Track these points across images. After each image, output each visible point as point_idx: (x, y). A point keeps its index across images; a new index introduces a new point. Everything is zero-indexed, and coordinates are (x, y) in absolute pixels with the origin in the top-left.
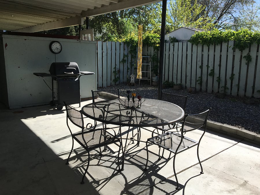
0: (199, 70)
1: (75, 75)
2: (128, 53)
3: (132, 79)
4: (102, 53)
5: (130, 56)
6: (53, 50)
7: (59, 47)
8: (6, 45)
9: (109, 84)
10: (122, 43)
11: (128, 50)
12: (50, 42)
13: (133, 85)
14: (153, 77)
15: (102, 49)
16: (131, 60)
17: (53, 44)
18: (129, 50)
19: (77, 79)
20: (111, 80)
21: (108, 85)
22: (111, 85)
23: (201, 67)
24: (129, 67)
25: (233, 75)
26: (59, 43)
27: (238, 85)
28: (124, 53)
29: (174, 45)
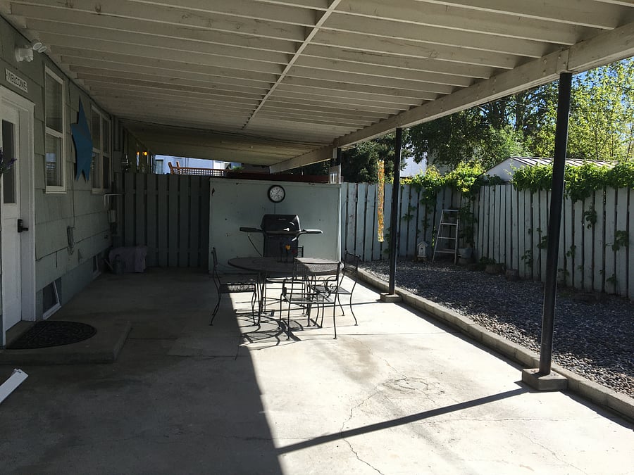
0: (528, 237)
1: (291, 232)
2: (418, 204)
3: (420, 251)
4: (366, 203)
5: (422, 209)
6: (273, 198)
7: (281, 194)
8: (213, 191)
9: (377, 256)
10: (405, 186)
11: (418, 198)
12: (269, 186)
13: (422, 261)
14: (460, 250)
15: (366, 197)
16: (426, 217)
17: (273, 190)
18: (420, 199)
19: (296, 238)
20: (381, 249)
21: (375, 258)
22: (381, 259)
23: (531, 231)
24: (421, 227)
25: (573, 247)
26: (283, 188)
27: (582, 267)
28: (409, 204)
29: (494, 190)
